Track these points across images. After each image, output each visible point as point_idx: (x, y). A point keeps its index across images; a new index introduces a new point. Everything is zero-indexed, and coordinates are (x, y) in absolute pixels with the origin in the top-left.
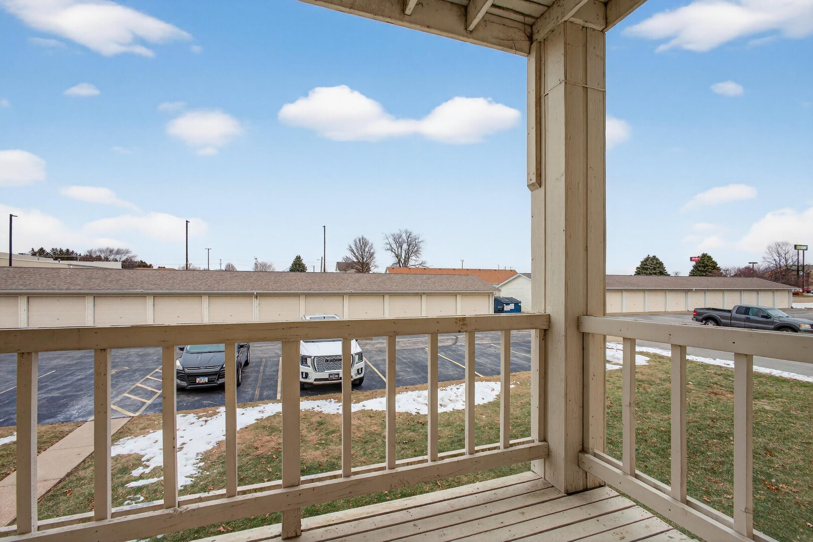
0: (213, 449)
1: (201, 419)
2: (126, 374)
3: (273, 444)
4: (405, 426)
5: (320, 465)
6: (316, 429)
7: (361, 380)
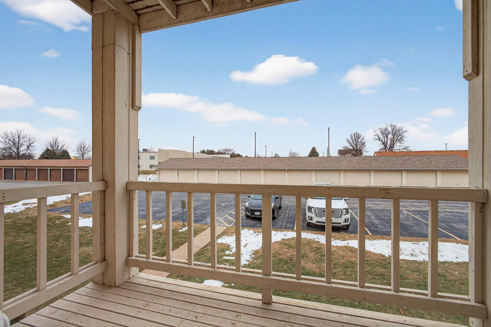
0: (259, 250)
1: (256, 233)
2: (228, 206)
3: (289, 254)
4: (377, 263)
5: (314, 273)
6: (315, 251)
7: (348, 226)
